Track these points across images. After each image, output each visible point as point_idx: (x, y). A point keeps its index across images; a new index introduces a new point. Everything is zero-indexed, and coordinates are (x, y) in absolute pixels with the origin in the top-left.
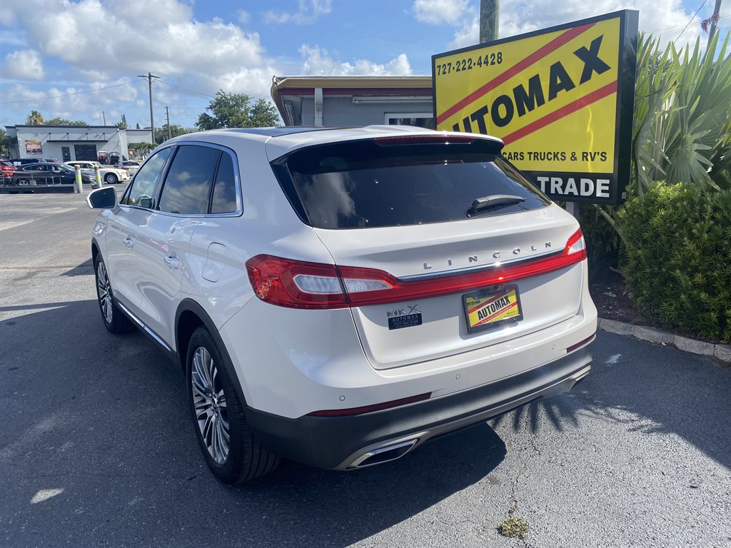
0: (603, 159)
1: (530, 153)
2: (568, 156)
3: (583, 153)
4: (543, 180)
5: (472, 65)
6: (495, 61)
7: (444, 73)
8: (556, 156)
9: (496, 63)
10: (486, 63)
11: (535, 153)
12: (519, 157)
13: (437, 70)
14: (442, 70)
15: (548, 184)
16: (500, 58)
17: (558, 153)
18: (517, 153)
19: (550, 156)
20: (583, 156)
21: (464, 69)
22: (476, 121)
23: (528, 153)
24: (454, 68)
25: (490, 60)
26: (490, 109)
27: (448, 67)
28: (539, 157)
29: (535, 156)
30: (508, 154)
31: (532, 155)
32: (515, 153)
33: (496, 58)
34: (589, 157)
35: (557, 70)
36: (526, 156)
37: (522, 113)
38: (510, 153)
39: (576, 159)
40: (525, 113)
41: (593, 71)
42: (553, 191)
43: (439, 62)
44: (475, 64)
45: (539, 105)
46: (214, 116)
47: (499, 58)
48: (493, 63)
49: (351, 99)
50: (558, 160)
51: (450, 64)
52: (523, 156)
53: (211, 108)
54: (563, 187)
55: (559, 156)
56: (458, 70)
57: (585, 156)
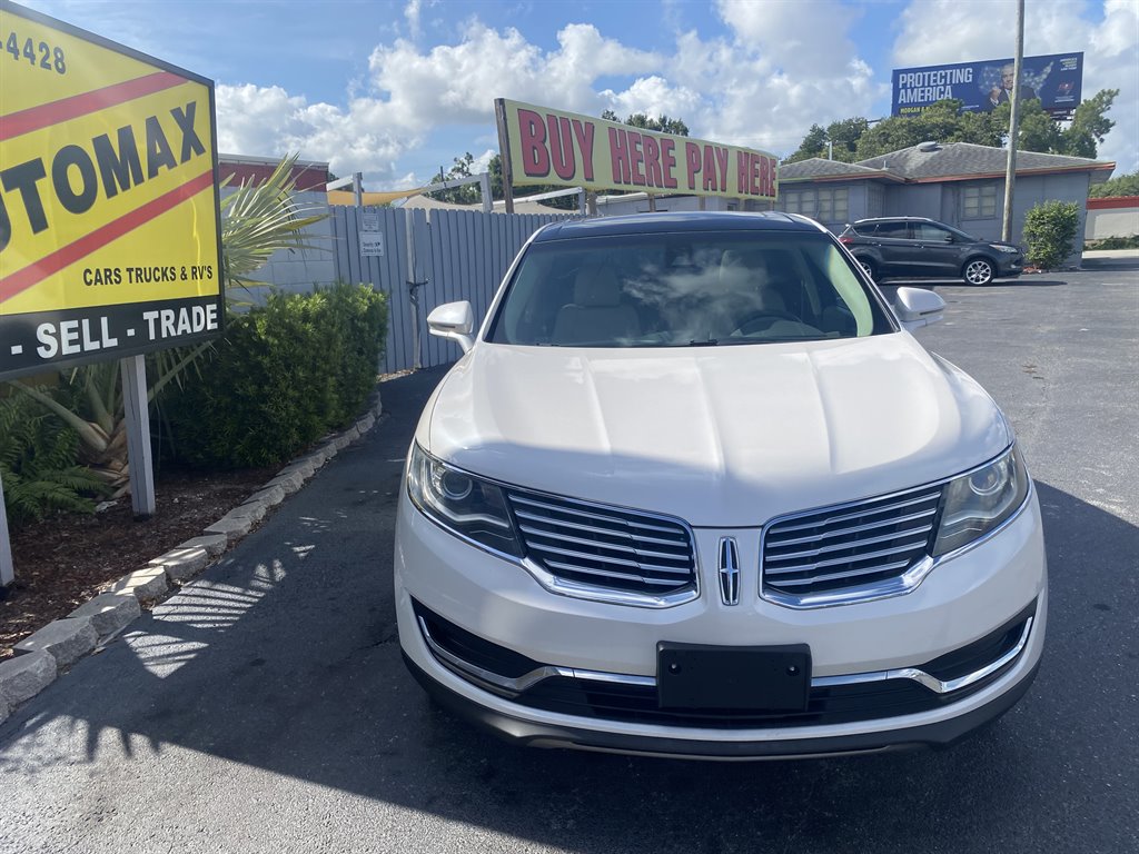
0: (210, 275)
1: (130, 270)
2: (178, 272)
3: (192, 268)
4: (150, 316)
6: (49, 60)
8: (164, 274)
9: (53, 67)
10: (30, 56)
11: (136, 270)
12: (113, 277)
15: (158, 322)
16: (61, 60)
17: (165, 268)
18: (110, 270)
19: (156, 274)
22: (17, 192)
23: (128, 270)
25: (39, 55)
26: (48, 169)
28: (143, 276)
29: (137, 275)
30: (94, 272)
31: (133, 274)
32: (106, 270)
33: (53, 56)
34: (197, 273)
35: (155, 131)
36: (124, 275)
37: (111, 192)
38: (98, 271)
39: (185, 277)
40: (115, 193)
41: (192, 148)
42: (164, 335)
45: (136, 184)
47: (57, 58)
50: (166, 279)
52: (119, 276)
54: (176, 325)
55: (168, 273)
57: (193, 271)
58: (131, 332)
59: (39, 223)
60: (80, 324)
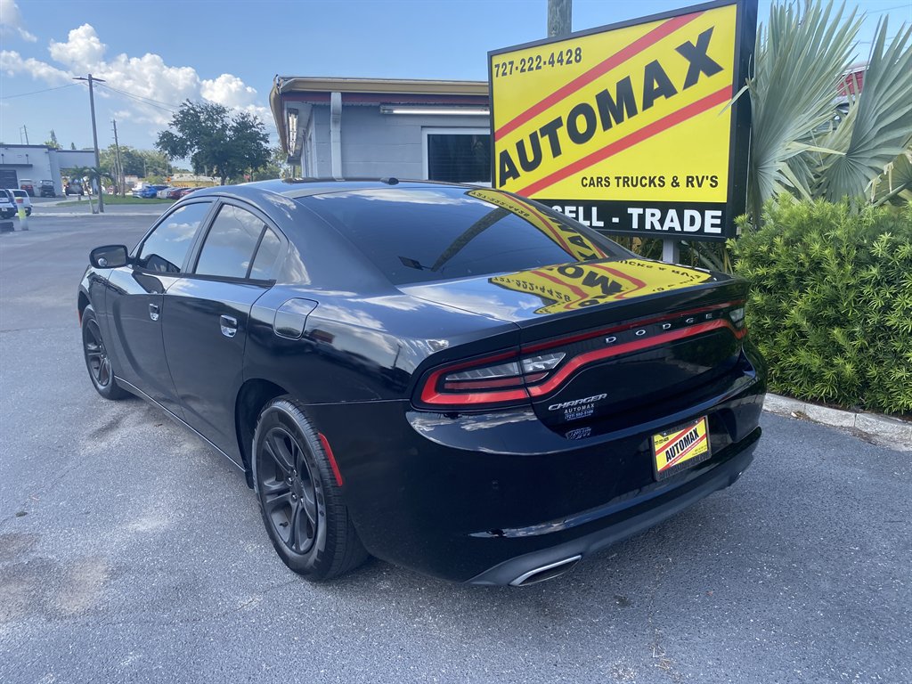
0: (714, 184)
1: (618, 178)
2: (668, 181)
3: (688, 177)
4: (635, 212)
5: (541, 64)
6: (573, 58)
7: (504, 74)
8: (652, 181)
9: (574, 61)
10: (561, 61)
11: (624, 178)
12: (603, 182)
13: (495, 70)
14: (501, 70)
15: (642, 218)
16: (579, 55)
17: (655, 177)
18: (601, 178)
19: (644, 182)
20: (688, 181)
21: (530, 69)
22: (547, 137)
23: (616, 178)
24: (517, 68)
25: (565, 58)
26: (565, 121)
27: (509, 67)
28: (630, 183)
29: (624, 182)
30: (589, 179)
31: (621, 181)
32: (598, 178)
33: (574, 55)
34: (695, 182)
35: (654, 71)
36: (613, 182)
38: (592, 178)
39: (678, 185)
41: (701, 72)
42: (648, 226)
43: (497, 60)
44: (545, 63)
46: (180, 135)
47: (577, 55)
48: (569, 62)
49: (378, 107)
50: (655, 186)
51: (511, 63)
52: (609, 182)
53: (175, 123)
54: (662, 221)
55: (657, 181)
56: (523, 70)
57: (690, 181)
58: (615, 220)
59: (556, 151)
60: (577, 209)
